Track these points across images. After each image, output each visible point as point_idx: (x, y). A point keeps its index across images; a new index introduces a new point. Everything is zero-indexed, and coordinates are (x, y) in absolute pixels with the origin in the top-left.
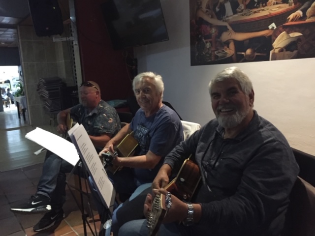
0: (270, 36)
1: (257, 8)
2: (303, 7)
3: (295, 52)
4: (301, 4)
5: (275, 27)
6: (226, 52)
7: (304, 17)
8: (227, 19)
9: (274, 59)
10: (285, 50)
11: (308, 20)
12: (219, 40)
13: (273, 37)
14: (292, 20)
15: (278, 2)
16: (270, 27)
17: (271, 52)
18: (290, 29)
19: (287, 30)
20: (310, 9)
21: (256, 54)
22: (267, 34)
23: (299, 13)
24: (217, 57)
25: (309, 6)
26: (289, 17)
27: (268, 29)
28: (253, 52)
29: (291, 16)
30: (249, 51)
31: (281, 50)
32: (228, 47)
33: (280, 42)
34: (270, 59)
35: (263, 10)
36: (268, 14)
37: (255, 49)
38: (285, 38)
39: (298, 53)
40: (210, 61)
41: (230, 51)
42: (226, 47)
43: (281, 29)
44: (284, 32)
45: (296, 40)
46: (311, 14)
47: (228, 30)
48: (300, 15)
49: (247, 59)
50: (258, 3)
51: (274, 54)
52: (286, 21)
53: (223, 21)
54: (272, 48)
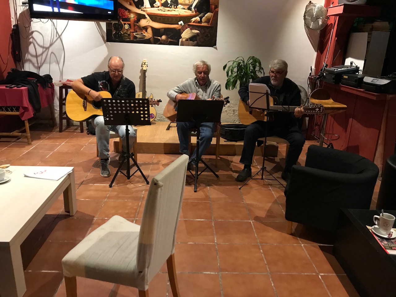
0: (180, 30)
1: (170, 8)
2: (200, 16)
3: (195, 42)
4: (199, 13)
5: (183, 24)
6: (144, 34)
7: (201, 22)
8: (145, 9)
9: (182, 45)
10: (189, 40)
11: (203, 24)
12: (137, 24)
13: (181, 31)
14: (194, 22)
15: (184, 8)
16: (180, 23)
17: (180, 40)
18: (193, 27)
19: (191, 27)
20: (204, 18)
21: (169, 40)
22: (178, 28)
23: (198, 18)
24: (135, 37)
25: (204, 16)
26: (192, 20)
27: (178, 24)
28: (168, 38)
29: (193, 19)
30: (164, 37)
31: (187, 40)
32: (146, 31)
33: (186, 34)
34: (180, 45)
35: (175, 11)
36: (178, 14)
37: (169, 36)
38: (189, 32)
39: (197, 43)
40: (128, 40)
41: (148, 34)
42: (144, 31)
43: (187, 26)
44: (189, 28)
45: (196, 35)
46: (205, 21)
47: (147, 18)
48: (198, 20)
49: (162, 42)
50: (171, 5)
51: (182, 41)
52: (190, 22)
53: (142, 10)
54: (181, 37)
